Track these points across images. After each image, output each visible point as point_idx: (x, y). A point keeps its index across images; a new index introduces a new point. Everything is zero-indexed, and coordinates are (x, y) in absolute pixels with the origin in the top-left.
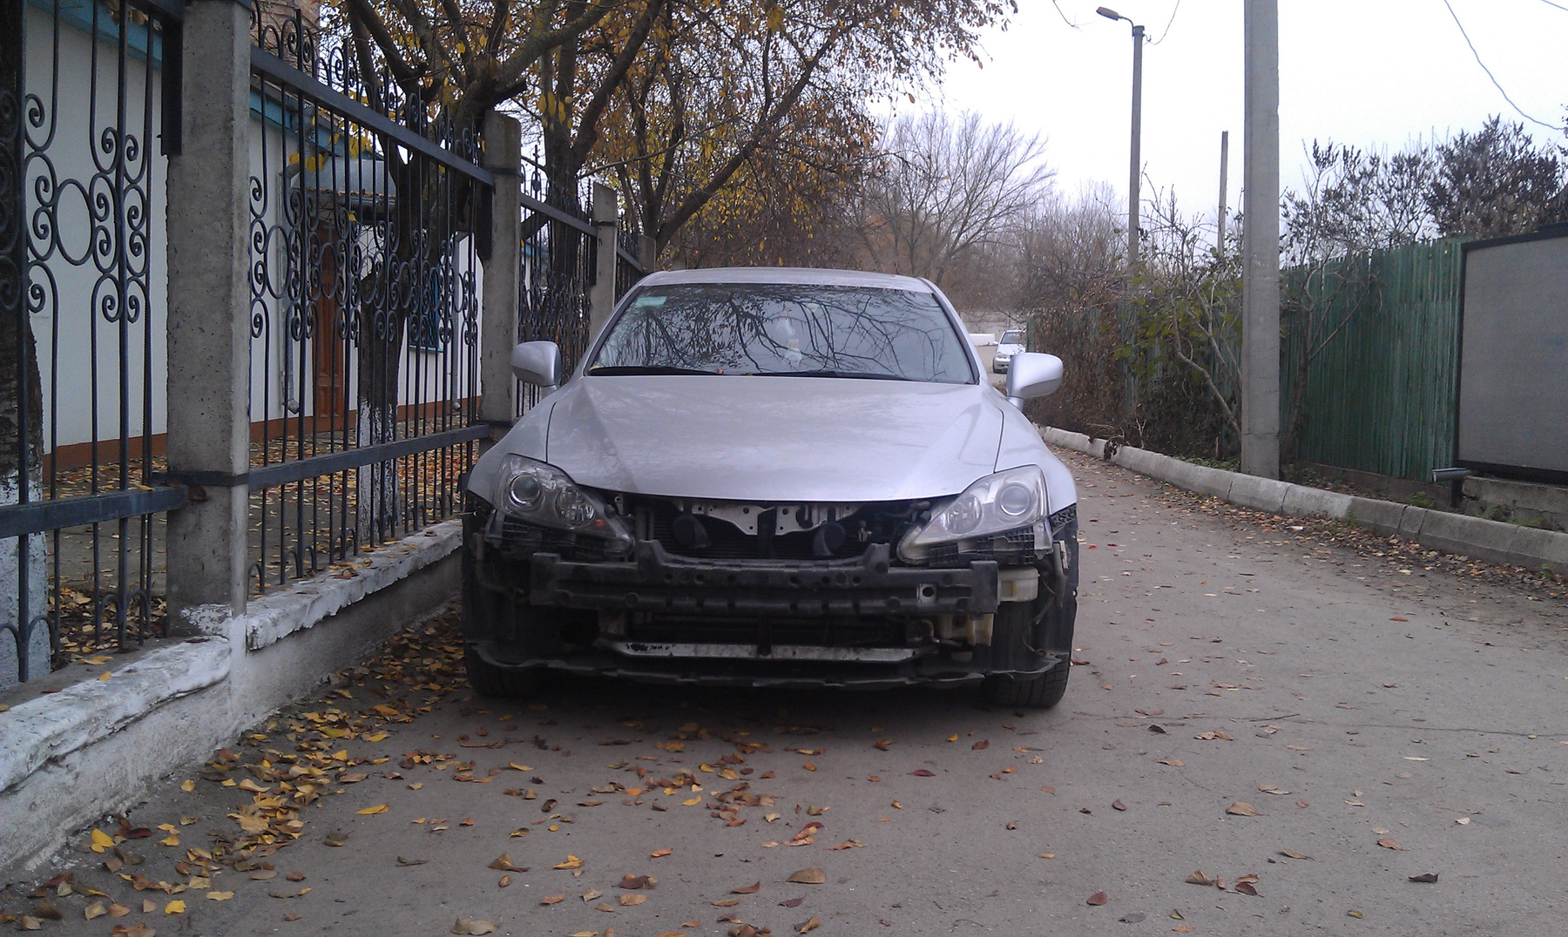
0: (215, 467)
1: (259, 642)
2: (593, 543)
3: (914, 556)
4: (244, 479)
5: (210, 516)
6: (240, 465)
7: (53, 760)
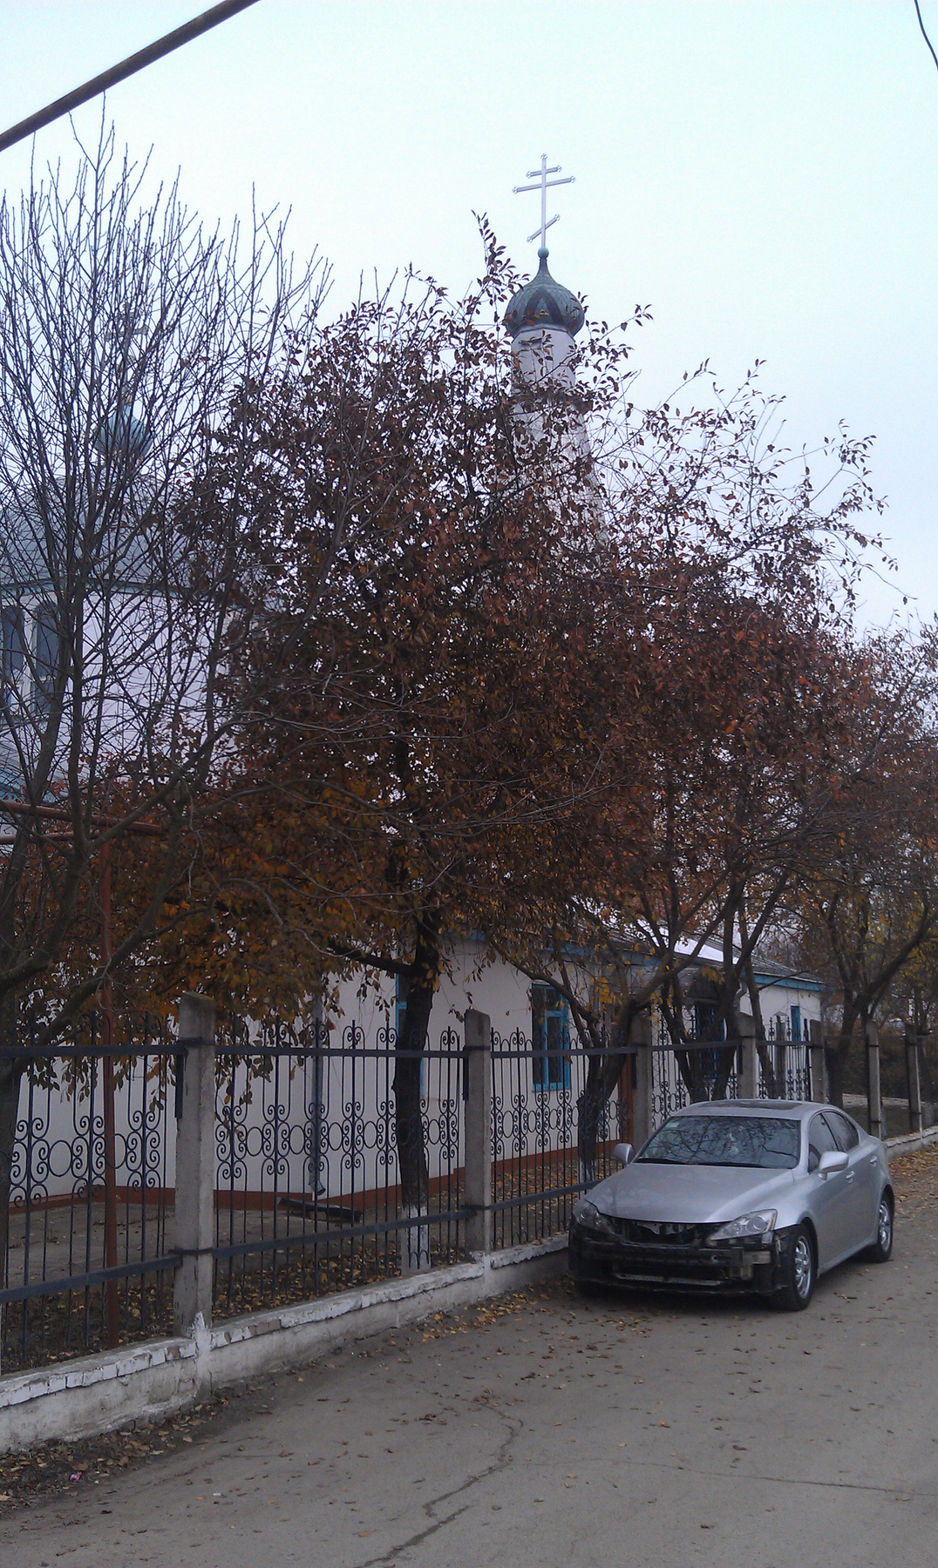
0: (480, 1203)
1: (495, 1266)
2: (602, 1235)
3: (712, 1244)
4: (488, 1208)
5: (478, 1219)
6: (488, 1202)
7: (424, 1291)
